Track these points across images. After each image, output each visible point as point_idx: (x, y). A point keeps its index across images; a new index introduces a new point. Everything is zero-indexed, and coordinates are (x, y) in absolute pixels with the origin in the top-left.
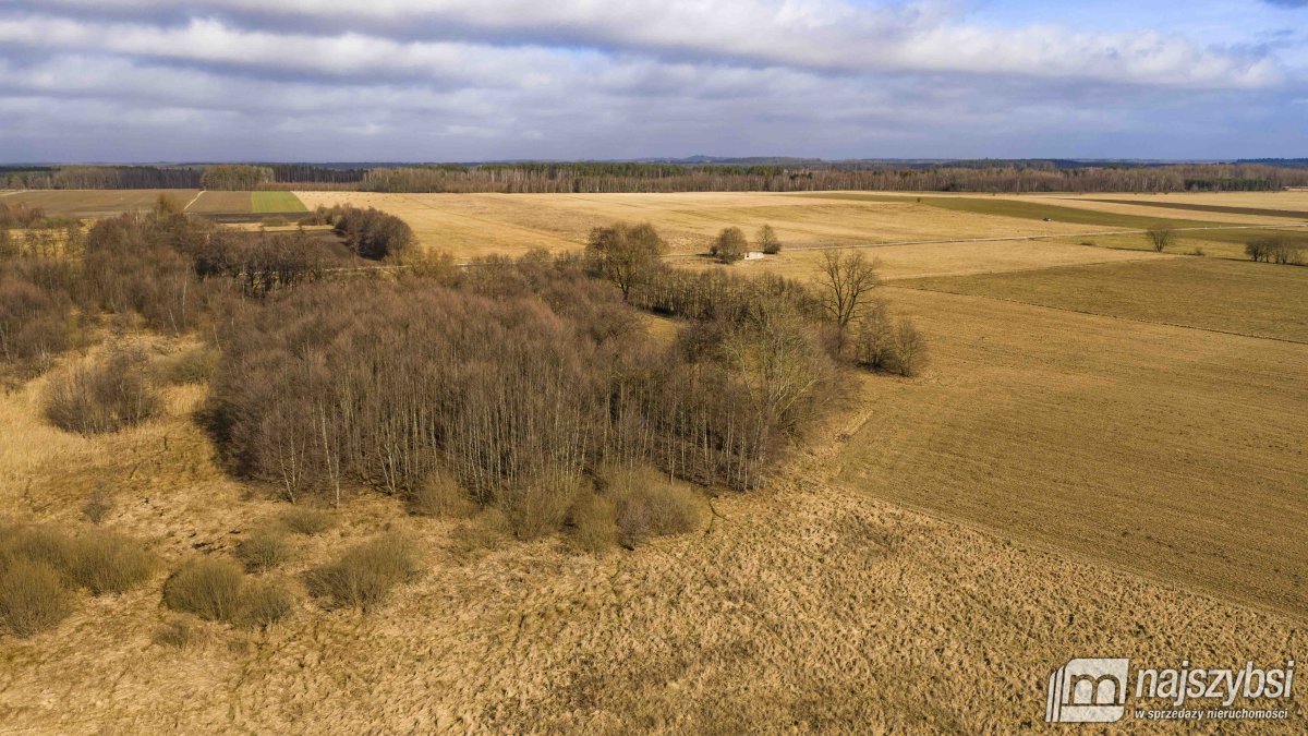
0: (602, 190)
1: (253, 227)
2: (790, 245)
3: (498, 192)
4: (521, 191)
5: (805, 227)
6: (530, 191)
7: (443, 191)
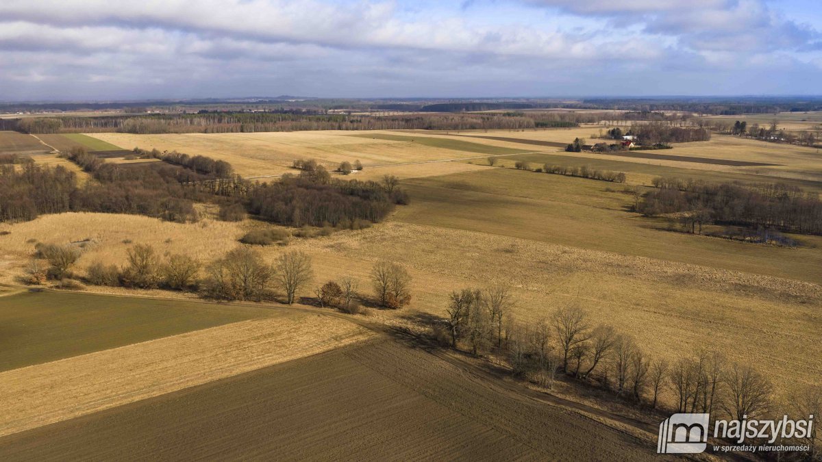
0: (256, 131)
1: (119, 160)
2: (366, 166)
3: (199, 132)
4: (213, 132)
5: (368, 156)
6: (218, 132)
7: (169, 132)
